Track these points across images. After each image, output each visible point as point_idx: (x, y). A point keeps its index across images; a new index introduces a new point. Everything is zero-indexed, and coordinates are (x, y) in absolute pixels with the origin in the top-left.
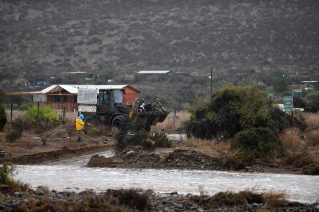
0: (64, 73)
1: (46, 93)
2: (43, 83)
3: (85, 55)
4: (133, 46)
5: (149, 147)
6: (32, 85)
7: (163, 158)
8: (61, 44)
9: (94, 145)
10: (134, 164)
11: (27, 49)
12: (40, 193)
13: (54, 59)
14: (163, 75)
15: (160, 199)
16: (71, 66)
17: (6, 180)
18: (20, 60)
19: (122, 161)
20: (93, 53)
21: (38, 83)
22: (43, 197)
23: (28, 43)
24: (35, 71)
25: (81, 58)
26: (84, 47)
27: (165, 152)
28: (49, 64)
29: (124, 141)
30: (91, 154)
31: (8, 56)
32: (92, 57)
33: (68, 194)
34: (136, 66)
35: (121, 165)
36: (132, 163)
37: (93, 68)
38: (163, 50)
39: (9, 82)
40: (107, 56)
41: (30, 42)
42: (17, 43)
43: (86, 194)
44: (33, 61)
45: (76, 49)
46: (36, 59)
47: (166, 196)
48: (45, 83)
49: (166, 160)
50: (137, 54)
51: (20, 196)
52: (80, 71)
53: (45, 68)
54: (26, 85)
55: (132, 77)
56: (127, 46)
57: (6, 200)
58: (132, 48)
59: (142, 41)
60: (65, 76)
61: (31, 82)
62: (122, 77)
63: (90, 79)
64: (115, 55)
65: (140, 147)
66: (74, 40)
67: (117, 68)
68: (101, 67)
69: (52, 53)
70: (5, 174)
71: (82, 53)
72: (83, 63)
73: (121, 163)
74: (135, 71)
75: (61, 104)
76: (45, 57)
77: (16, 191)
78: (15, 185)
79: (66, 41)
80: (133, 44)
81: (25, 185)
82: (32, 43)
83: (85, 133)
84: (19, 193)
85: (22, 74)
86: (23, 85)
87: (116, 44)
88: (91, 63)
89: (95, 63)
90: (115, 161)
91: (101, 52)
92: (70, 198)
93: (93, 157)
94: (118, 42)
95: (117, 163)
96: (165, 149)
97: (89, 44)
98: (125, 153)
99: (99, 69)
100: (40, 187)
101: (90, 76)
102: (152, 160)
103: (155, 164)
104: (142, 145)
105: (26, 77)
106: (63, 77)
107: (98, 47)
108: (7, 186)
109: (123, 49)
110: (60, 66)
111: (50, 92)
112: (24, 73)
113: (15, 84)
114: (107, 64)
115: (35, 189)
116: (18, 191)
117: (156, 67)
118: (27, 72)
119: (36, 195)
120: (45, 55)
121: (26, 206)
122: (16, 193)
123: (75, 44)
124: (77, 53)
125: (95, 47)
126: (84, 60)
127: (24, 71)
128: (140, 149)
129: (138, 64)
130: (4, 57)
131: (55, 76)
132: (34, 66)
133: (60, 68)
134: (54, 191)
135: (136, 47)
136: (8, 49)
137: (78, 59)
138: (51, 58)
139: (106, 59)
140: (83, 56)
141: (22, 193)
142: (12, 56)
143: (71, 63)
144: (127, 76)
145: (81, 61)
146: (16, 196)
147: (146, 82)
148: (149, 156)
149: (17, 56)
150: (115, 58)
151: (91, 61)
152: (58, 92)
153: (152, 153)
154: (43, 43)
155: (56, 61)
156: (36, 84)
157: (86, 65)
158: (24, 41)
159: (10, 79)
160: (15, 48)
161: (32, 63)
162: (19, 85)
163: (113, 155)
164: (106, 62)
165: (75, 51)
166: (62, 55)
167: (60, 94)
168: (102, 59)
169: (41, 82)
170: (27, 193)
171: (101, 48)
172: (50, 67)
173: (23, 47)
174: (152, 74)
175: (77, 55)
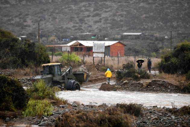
0: (79, 34)
1: (70, 46)
2: (66, 40)
3: (91, 23)
4: (120, 18)
5: (136, 78)
6: (60, 41)
7: (145, 85)
8: (76, 16)
9: (103, 77)
10: (127, 89)
11: (56, 20)
12: (75, 106)
13: (72, 26)
14: (138, 35)
15: (148, 110)
16: (82, 29)
17: (54, 98)
18: (52, 26)
19: (120, 87)
20: (96, 22)
21: (63, 40)
22: (77, 108)
23: (57, 16)
24: (61, 33)
25: (89, 25)
26: (90, 18)
27: (146, 81)
28: (70, 29)
29: (121, 75)
30: (101, 82)
31: (45, 24)
32: (95, 24)
33: (92, 107)
34: (121, 30)
35: (120, 89)
36: (126, 88)
37: (96, 31)
38: (137, 20)
39: (46, 39)
40: (104, 24)
41: (58, 15)
42: (50, 15)
43: (103, 106)
44: (60, 27)
45: (86, 19)
46: (62, 26)
47: (151, 108)
48: (67, 40)
49: (147, 86)
50: (122, 23)
51: (63, 107)
52: (89, 33)
53: (67, 31)
54: (56, 41)
55: (119, 37)
56: (116, 18)
57: (55, 109)
58: (119, 20)
59: (125, 15)
60: (80, 35)
61: (59, 39)
62: (113, 36)
63: (94, 38)
64: (109, 23)
65: (131, 78)
66: (84, 14)
67: (110, 31)
68: (100, 30)
69: (71, 22)
70: (53, 94)
71: (89, 22)
72: (90, 28)
73: (120, 88)
74: (121, 33)
75: (79, 53)
76: (67, 24)
77: (60, 105)
78: (60, 100)
79: (80, 15)
80: (120, 17)
81: (66, 101)
82: (59, 16)
83: (98, 70)
84: (63, 106)
85: (54, 34)
86: (54, 41)
87: (110, 17)
88: (95, 28)
89: (97, 28)
90: (116, 87)
91: (101, 22)
92: (94, 108)
93: (103, 84)
94: (111, 15)
95: (117, 88)
96: (146, 80)
97: (93, 16)
98: (122, 82)
99: (99, 32)
100: (75, 102)
101: (95, 36)
102: (139, 86)
103: (140, 89)
104: (132, 77)
105: (56, 36)
106: (78, 37)
107: (99, 19)
108: (55, 101)
109: (114, 20)
110: (76, 29)
111: (72, 45)
112: (55, 33)
113: (50, 40)
114: (104, 29)
115: (71, 103)
116: (62, 104)
117: (134, 31)
118: (57, 33)
119: (72, 107)
120: (67, 23)
121: (71, 114)
122: (61, 105)
123: (85, 17)
124: (86, 22)
125: (97, 18)
126: (91, 26)
127: (55, 32)
128: (131, 79)
129: (123, 29)
130: (42, 24)
131: (73, 36)
132: (60, 30)
133: (76, 31)
134: (82, 105)
135: (122, 18)
136: (45, 19)
137: (87, 26)
138: (71, 25)
139: (104, 26)
140: (90, 24)
141: (64, 106)
142: (47, 24)
143: (83, 28)
144: (116, 36)
145: (88, 27)
146: (60, 107)
147: (128, 40)
148: (137, 84)
149: (50, 24)
150: (109, 25)
151: (95, 27)
152: (77, 45)
153: (139, 82)
154: (66, 16)
155: (74, 27)
156: (62, 40)
157: (91, 29)
158: (54, 15)
159: (46, 37)
160: (49, 19)
161: (59, 28)
162: (52, 41)
163: (115, 83)
164: (104, 28)
165: (85, 21)
166: (77, 23)
167: (78, 46)
168: (101, 25)
169: (65, 39)
170: (67, 106)
171: (101, 19)
172: (70, 31)
173: (54, 18)
174: (131, 35)
175: (86, 23)
